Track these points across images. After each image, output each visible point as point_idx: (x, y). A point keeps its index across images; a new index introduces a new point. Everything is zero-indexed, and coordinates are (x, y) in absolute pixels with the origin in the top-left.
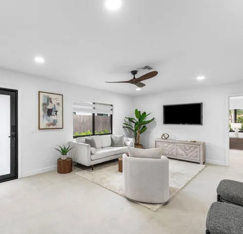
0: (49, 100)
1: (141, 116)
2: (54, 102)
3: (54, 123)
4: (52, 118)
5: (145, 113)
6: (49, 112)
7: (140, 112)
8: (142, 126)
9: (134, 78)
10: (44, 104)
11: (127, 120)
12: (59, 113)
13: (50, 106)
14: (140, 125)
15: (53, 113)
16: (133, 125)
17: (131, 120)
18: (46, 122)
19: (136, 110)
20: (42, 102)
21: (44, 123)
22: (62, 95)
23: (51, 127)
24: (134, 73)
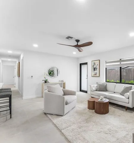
0: (95, 64)
2: (96, 64)
3: (96, 74)
4: (95, 71)
6: (95, 69)
10: (93, 66)
12: (98, 69)
15: (96, 69)
21: (93, 74)
22: (99, 60)
23: (95, 76)
24: (78, 41)
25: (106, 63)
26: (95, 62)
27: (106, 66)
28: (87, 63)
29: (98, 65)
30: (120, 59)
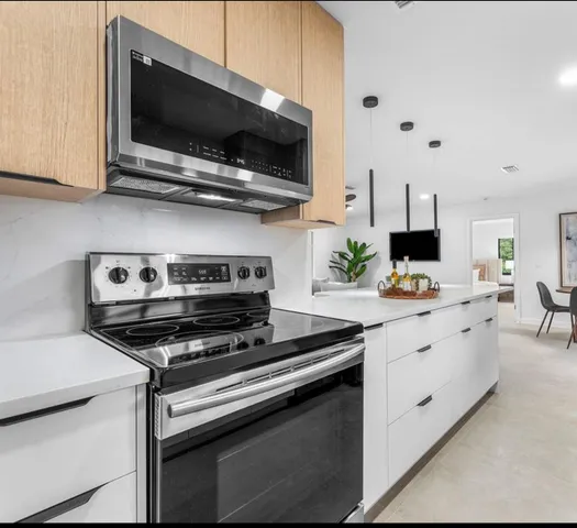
1: (358, 249)
5: (364, 244)
7: (356, 243)
8: (360, 265)
11: (337, 256)
14: (356, 265)
16: (346, 263)
17: (342, 255)
19: (349, 241)
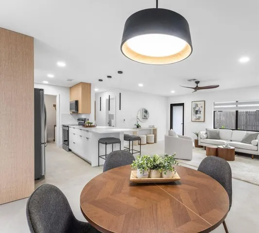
0: (197, 105)
2: (199, 106)
3: (199, 118)
4: (198, 115)
6: (197, 112)
9: (197, 86)
10: (194, 108)
12: (202, 112)
13: (197, 109)
15: (199, 112)
18: (195, 117)
20: (193, 107)
21: (194, 118)
22: (205, 101)
23: (197, 120)
24: (197, 82)
25: (215, 105)
26: (197, 103)
27: (214, 108)
28: (183, 104)
29: (202, 107)
30: (237, 102)
